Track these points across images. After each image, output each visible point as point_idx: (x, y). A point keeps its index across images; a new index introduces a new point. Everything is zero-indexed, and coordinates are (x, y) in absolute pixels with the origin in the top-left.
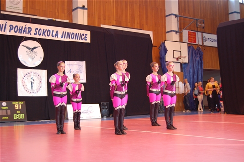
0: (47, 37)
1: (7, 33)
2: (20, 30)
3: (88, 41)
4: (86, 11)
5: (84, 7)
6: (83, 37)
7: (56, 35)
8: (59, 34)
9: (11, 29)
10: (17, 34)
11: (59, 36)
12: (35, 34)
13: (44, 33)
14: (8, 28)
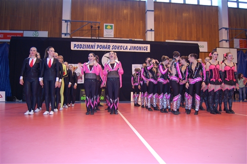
0: (120, 50)
1: (96, 49)
2: (103, 47)
3: (149, 51)
4: (153, 32)
5: (151, 29)
6: (145, 48)
7: (126, 48)
8: (128, 48)
9: (98, 47)
10: (101, 50)
11: (128, 49)
12: (112, 49)
13: (118, 48)
14: (96, 47)
